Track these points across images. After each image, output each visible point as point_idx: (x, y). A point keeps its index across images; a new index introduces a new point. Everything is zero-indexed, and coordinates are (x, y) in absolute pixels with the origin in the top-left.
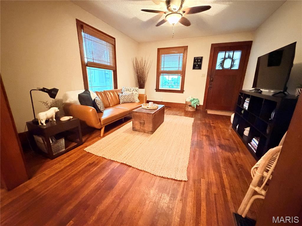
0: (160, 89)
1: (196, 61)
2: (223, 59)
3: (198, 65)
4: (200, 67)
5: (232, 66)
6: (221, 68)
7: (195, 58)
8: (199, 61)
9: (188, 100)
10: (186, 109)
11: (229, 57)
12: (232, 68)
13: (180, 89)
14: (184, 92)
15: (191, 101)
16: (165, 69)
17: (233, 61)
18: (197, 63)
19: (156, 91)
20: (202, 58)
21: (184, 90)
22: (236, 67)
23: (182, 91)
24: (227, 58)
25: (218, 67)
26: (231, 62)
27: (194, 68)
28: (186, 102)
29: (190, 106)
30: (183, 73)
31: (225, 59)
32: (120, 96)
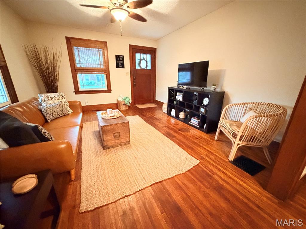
0: (80, 90)
1: (119, 59)
2: (139, 59)
3: (121, 63)
4: (123, 66)
5: (147, 66)
6: (139, 68)
7: (116, 56)
8: (121, 59)
9: (120, 99)
10: (120, 108)
11: (144, 59)
12: (147, 69)
13: (106, 89)
14: (112, 92)
15: (124, 100)
16: (83, 66)
17: (147, 62)
18: (120, 62)
19: (76, 94)
20: (123, 56)
21: (111, 89)
22: (149, 68)
23: (109, 91)
24: (142, 60)
25: (137, 67)
26: (146, 63)
27: (118, 66)
28: (118, 101)
29: (124, 104)
30: (107, 71)
31: (141, 60)
32: (42, 110)
